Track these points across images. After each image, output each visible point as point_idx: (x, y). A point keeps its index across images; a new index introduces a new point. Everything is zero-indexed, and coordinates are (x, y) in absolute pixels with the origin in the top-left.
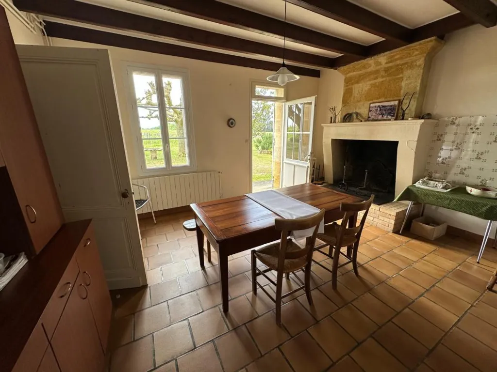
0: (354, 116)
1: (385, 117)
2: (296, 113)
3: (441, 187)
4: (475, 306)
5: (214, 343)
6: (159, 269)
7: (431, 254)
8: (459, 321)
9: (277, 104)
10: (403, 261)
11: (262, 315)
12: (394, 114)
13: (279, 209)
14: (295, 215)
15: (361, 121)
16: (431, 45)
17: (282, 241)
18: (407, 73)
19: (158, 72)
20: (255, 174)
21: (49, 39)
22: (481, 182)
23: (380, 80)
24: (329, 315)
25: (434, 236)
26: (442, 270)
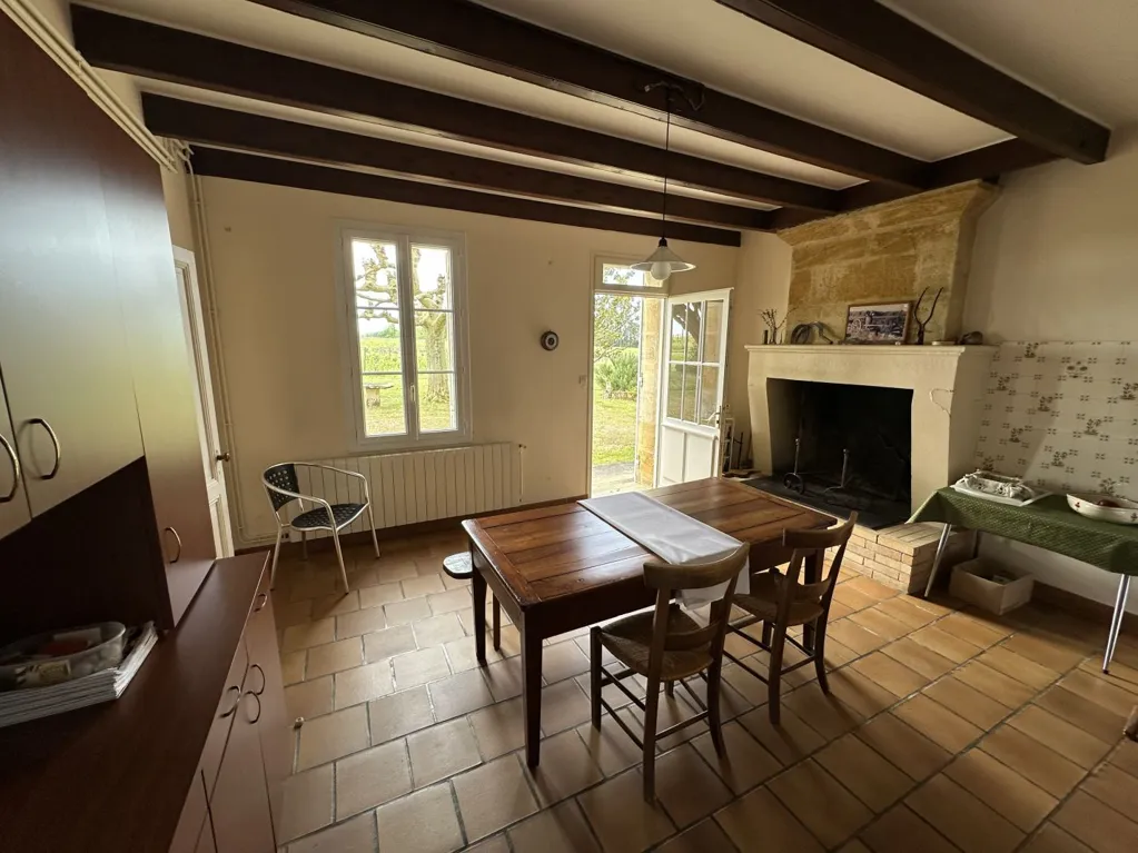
0: (816, 330)
1: (882, 337)
2: (689, 310)
3: (1011, 494)
4: (1095, 776)
5: (507, 837)
6: (386, 662)
7: (997, 647)
8: (1058, 808)
9: (648, 301)
10: (929, 661)
11: (612, 778)
12: (901, 331)
13: (653, 537)
14: (686, 552)
15: (831, 343)
16: (971, 194)
17: (658, 608)
18: (925, 247)
19: (405, 239)
20: (597, 447)
21: (196, 179)
22: (1102, 485)
23: (868, 258)
24: (762, 783)
25: (1003, 607)
26: (1020, 684)
